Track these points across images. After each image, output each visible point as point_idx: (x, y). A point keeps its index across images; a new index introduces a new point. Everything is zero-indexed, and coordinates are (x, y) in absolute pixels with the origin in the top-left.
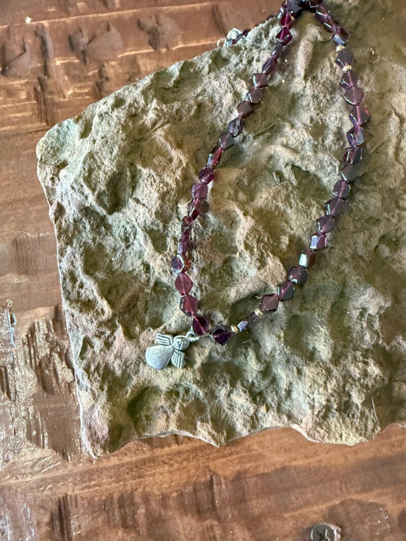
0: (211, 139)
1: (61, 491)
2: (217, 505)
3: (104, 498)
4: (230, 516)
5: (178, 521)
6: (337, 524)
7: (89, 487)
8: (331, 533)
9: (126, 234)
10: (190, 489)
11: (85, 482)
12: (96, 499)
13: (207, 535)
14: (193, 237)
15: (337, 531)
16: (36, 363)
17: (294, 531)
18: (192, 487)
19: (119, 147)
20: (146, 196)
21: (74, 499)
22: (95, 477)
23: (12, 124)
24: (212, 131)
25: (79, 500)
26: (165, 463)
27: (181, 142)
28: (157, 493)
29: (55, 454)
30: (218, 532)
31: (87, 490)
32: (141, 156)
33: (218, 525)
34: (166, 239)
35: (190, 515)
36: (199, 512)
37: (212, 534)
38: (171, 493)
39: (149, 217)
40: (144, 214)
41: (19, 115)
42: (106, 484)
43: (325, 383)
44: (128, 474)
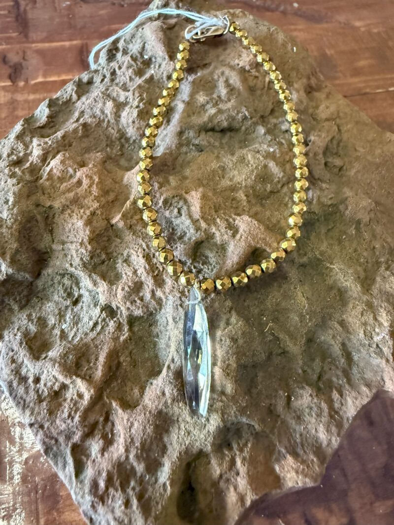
0: (112, 149)
9: (65, 290)
14: (145, 248)
19: (14, 193)
20: (70, 231)
24: (109, 143)
27: (82, 163)
32: (44, 194)
34: (116, 268)
39: (85, 252)
40: (77, 251)
43: (375, 319)
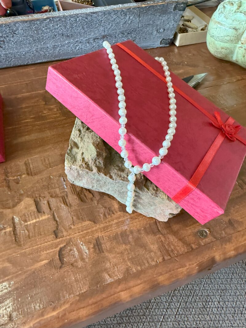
1: (96, 235)
2: (160, 230)
3: (114, 234)
4: (166, 232)
5: (146, 238)
6: (207, 228)
7: (107, 232)
8: (206, 232)
10: (148, 225)
11: (106, 230)
12: (111, 235)
13: (159, 241)
15: (208, 231)
16: (76, 193)
17: (192, 233)
18: (149, 225)
21: (102, 237)
22: (109, 228)
23: (53, 119)
25: (104, 237)
26: (136, 218)
28: (136, 229)
29: (91, 222)
30: (163, 239)
31: (107, 233)
33: (162, 237)
35: (150, 235)
36: (153, 233)
37: (161, 240)
38: (141, 228)
41: (55, 116)
42: (114, 229)
44: (122, 224)
